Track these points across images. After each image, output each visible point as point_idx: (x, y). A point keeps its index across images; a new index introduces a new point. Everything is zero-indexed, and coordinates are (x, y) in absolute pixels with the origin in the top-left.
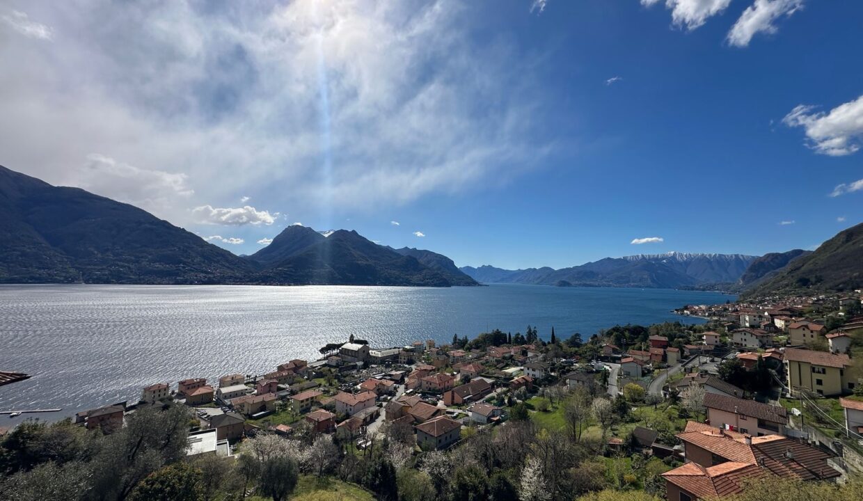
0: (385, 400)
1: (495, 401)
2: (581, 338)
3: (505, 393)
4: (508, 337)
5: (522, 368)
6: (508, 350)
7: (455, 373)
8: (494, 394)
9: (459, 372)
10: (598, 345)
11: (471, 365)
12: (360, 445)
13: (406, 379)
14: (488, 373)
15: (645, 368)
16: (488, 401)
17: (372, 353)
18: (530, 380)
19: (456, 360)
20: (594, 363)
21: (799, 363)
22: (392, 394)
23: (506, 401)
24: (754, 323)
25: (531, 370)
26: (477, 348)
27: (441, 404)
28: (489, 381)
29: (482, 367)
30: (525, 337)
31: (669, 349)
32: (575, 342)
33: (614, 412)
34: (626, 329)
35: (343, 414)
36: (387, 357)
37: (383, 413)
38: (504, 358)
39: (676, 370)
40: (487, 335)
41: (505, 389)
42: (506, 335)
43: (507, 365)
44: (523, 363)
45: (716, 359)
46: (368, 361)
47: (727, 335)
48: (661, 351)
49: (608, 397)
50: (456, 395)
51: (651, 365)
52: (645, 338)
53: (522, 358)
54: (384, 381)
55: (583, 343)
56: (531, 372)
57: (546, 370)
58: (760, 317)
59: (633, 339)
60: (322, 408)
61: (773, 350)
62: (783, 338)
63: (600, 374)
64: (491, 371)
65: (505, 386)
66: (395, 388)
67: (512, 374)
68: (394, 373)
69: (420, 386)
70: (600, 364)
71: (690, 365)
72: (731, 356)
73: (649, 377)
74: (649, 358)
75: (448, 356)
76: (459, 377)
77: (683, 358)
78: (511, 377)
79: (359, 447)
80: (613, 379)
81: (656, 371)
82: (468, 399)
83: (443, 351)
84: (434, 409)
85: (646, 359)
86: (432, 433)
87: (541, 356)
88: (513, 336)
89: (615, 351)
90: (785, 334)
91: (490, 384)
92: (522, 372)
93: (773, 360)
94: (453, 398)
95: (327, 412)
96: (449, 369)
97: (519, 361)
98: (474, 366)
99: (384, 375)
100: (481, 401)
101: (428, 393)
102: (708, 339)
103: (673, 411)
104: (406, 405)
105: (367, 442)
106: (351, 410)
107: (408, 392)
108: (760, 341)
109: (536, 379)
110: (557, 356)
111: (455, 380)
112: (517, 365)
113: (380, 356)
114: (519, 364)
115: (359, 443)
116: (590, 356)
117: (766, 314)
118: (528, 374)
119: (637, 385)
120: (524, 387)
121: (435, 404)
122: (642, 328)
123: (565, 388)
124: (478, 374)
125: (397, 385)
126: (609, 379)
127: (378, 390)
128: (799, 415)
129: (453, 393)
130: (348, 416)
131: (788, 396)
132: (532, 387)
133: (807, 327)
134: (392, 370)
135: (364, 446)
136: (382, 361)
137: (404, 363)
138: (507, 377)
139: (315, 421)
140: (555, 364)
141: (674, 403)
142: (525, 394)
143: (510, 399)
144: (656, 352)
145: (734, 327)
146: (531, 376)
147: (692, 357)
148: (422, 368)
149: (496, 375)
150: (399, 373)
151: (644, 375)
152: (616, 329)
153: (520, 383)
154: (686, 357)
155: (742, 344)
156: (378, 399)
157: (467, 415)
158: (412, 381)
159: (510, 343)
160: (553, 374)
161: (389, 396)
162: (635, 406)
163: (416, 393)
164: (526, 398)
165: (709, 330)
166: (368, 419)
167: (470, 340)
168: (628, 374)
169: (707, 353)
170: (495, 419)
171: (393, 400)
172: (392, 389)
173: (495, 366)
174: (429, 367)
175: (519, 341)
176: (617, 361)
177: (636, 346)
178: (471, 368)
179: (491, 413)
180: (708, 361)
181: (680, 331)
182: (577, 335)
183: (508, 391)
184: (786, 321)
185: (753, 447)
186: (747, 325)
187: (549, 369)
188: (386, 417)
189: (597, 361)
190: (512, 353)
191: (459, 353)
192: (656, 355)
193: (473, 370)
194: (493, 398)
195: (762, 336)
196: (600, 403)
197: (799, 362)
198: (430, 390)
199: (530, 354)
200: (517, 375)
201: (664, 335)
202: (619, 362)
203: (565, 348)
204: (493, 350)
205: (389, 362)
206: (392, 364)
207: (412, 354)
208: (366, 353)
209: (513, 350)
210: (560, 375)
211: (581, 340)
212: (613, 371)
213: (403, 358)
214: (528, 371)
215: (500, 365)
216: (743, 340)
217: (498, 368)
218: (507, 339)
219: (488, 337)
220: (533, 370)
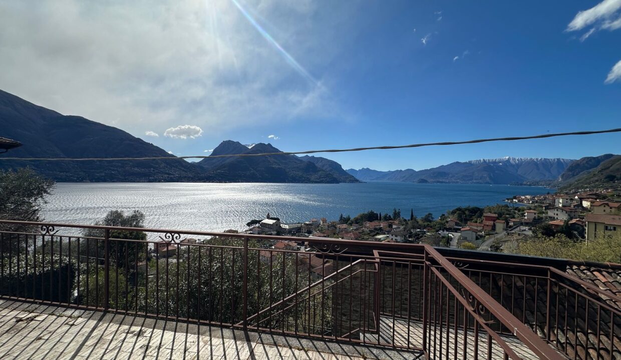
2: (433, 217)
4: (379, 215)
5: (388, 235)
6: (379, 224)
7: (340, 238)
10: (445, 221)
11: (351, 233)
14: (363, 239)
15: (479, 235)
17: (283, 226)
19: (341, 230)
20: (441, 232)
21: (596, 224)
24: (566, 204)
25: (394, 236)
26: (357, 223)
29: (359, 235)
30: (392, 217)
31: (498, 221)
32: (428, 219)
34: (466, 209)
36: (293, 229)
38: (376, 229)
39: (501, 235)
40: (364, 214)
42: (377, 214)
43: (378, 234)
44: (389, 232)
45: (533, 228)
46: (280, 231)
47: (544, 213)
48: (491, 223)
51: (483, 232)
52: (480, 216)
53: (388, 229)
54: (290, 243)
55: (434, 220)
56: (394, 238)
57: (405, 236)
58: (572, 200)
59: (471, 216)
61: (578, 219)
63: (445, 239)
64: (365, 237)
67: (381, 239)
70: (447, 233)
71: (512, 232)
73: (481, 240)
74: (482, 228)
75: (336, 228)
77: (508, 227)
80: (454, 242)
81: (487, 237)
83: (333, 226)
85: (479, 229)
87: (402, 227)
88: (383, 215)
89: (457, 224)
90: (589, 211)
92: (388, 238)
93: (576, 225)
96: (336, 236)
97: (386, 231)
98: (354, 234)
102: (527, 216)
104: (305, 257)
107: (307, 250)
108: (569, 215)
110: (414, 228)
112: (384, 234)
113: (288, 228)
114: (386, 233)
116: (438, 227)
117: (576, 197)
118: (392, 239)
119: (470, 244)
122: (479, 209)
124: (356, 239)
125: (299, 246)
126: (451, 242)
136: (290, 232)
137: (305, 232)
140: (412, 232)
144: (487, 224)
145: (551, 206)
146: (394, 240)
147: (514, 227)
151: (477, 238)
152: (459, 209)
154: (511, 227)
155: (554, 218)
159: (380, 220)
160: (410, 239)
165: (530, 210)
167: (352, 218)
168: (464, 238)
169: (527, 224)
172: (296, 249)
173: (369, 234)
174: (322, 235)
175: (387, 218)
176: (458, 231)
177: (473, 220)
178: (351, 235)
180: (527, 230)
181: (507, 210)
182: (430, 214)
184: (592, 202)
186: (561, 205)
187: (407, 236)
189: (443, 231)
190: (381, 226)
191: (345, 226)
192: (488, 226)
193: (353, 236)
195: (571, 212)
199: (394, 227)
200: (384, 240)
201: (495, 213)
202: (459, 231)
203: (420, 223)
204: (368, 224)
205: (294, 232)
206: (297, 233)
207: (310, 226)
208: (278, 226)
209: (382, 224)
210: (416, 240)
211: (432, 218)
212: (455, 237)
213: (304, 229)
214: (392, 237)
215: (373, 233)
216: (556, 214)
217: (371, 235)
218: (379, 217)
219: (364, 216)
220: (396, 236)
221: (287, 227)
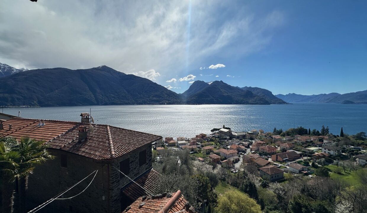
0: (241, 154)
1: (303, 163)
2: (366, 135)
3: (309, 160)
4: (308, 131)
5: (320, 148)
6: (309, 138)
7: (277, 146)
8: (301, 159)
9: (279, 146)
11: (286, 144)
12: (233, 171)
13: (251, 146)
14: (297, 148)
16: (299, 162)
17: (233, 133)
18: (327, 155)
19: (276, 141)
22: (245, 152)
26: (288, 135)
27: (270, 160)
28: (298, 153)
29: (293, 145)
30: (320, 132)
32: (360, 137)
35: (224, 157)
36: (240, 136)
37: (241, 159)
38: (307, 142)
41: (309, 158)
42: (307, 130)
43: (309, 146)
44: (320, 146)
46: (232, 137)
50: (278, 156)
53: (319, 143)
54: (240, 146)
56: (327, 151)
57: (338, 151)
60: (215, 153)
64: (299, 147)
65: (309, 156)
67: (313, 150)
68: (244, 143)
69: (258, 150)
75: (272, 138)
76: (279, 149)
78: (312, 152)
79: (232, 172)
82: (286, 160)
83: (269, 135)
84: (267, 162)
86: (268, 173)
87: (334, 143)
88: (312, 130)
91: (299, 154)
92: (320, 150)
94: (277, 158)
95: (217, 156)
96: (273, 144)
97: (317, 144)
98: (288, 144)
99: (240, 144)
100: (294, 162)
101: (262, 154)
104: (252, 158)
105: (236, 170)
106: (227, 156)
107: (252, 152)
109: (331, 155)
110: (347, 144)
111: (277, 150)
112: (316, 146)
114: (318, 146)
115: (232, 170)
120: (323, 159)
121: (268, 160)
123: (355, 163)
124: (290, 148)
125: (246, 149)
127: (238, 149)
129: (277, 156)
130: (226, 159)
132: (329, 159)
134: (243, 142)
135: (234, 172)
136: (238, 137)
137: (248, 139)
138: (310, 152)
139: (213, 158)
140: (345, 148)
142: (324, 162)
143: (313, 164)
146: (327, 153)
148: (259, 142)
149: (302, 150)
150: (246, 143)
153: (319, 156)
156: (238, 153)
157: (286, 168)
158: (254, 147)
159: (310, 134)
160: (344, 154)
161: (243, 152)
163: (256, 153)
164: (325, 165)
166: (235, 161)
167: (284, 131)
170: (305, 172)
171: (245, 154)
172: (244, 150)
173: (301, 145)
174: (262, 142)
175: (316, 133)
179: (302, 169)
182: (362, 133)
183: (311, 159)
187: (341, 151)
188: (243, 161)
190: (312, 140)
191: (278, 137)
193: (288, 146)
194: (301, 161)
198: (263, 152)
199: (325, 141)
200: (317, 152)
203: (353, 140)
204: (300, 137)
205: (241, 138)
206: (243, 139)
207: (252, 135)
208: (230, 133)
209: (312, 138)
210: (350, 155)
213: (248, 137)
214: (325, 150)
215: (305, 145)
217: (303, 147)
218: (308, 132)
219: (295, 130)
220: (328, 150)
221: (236, 134)
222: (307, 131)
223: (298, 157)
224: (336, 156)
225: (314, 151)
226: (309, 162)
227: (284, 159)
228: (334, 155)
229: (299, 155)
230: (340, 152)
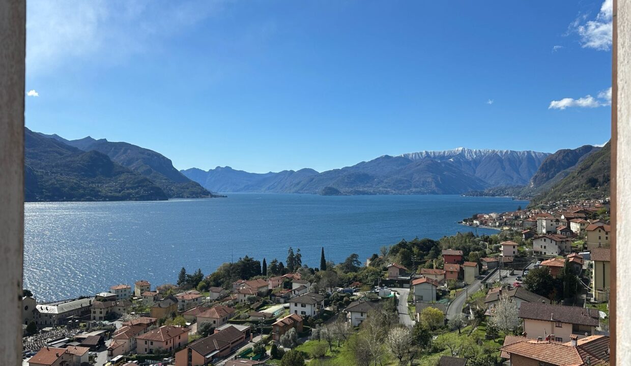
1: (252, 354)
2: (359, 260)
3: (266, 342)
4: (262, 265)
5: (287, 305)
6: (264, 283)
7: (188, 324)
8: (250, 345)
9: (194, 322)
10: (381, 267)
11: (213, 309)
13: (109, 343)
14: (239, 318)
15: (440, 290)
16: (244, 355)
17: (43, 308)
18: (300, 320)
20: (378, 289)
23: (269, 352)
24: (552, 229)
25: (299, 305)
26: (218, 285)
28: (242, 328)
29: (229, 310)
30: (285, 265)
31: (466, 263)
32: (351, 265)
33: (413, 344)
34: (414, 244)
36: (70, 313)
38: (260, 294)
39: (475, 288)
40: (231, 265)
41: (265, 336)
42: (259, 263)
43: (266, 304)
44: (287, 299)
45: (516, 272)
46: (36, 323)
47: (524, 244)
48: (456, 267)
49: (403, 326)
50: (194, 353)
51: (446, 285)
52: (438, 253)
53: (285, 292)
54: (71, 349)
55: (361, 266)
56: (299, 309)
57: (319, 304)
58: (557, 221)
59: (422, 256)
61: (574, 254)
62: (579, 243)
63: (387, 303)
64: (243, 313)
65: (266, 332)
66: (91, 358)
67: (273, 314)
68: (85, 335)
69: (134, 349)
70: (386, 290)
71: (490, 281)
72: (531, 266)
73: (445, 300)
74: (443, 277)
75: (176, 300)
76: (195, 329)
77: (482, 274)
78: (272, 319)
80: (404, 306)
81: (453, 292)
82: (213, 357)
83: (167, 295)
85: (440, 278)
87: (310, 287)
89: (402, 272)
90: (581, 238)
91: (243, 332)
92: (287, 311)
93: (575, 266)
94: (190, 358)
96: (178, 318)
97: (281, 297)
98: (218, 310)
99: (69, 341)
100: (233, 356)
101: (148, 358)
102: (506, 250)
103: (481, 333)
107: (115, 359)
108: (559, 247)
109: (307, 318)
110: (332, 285)
111: (189, 334)
112: (278, 303)
113: (57, 312)
114: (282, 300)
116: (372, 281)
117: (563, 217)
118: (296, 311)
119: (436, 309)
120: (292, 329)
122: (432, 242)
123: (346, 324)
124: (223, 320)
125: (93, 353)
126: (398, 308)
128: (606, 317)
129: (190, 351)
131: (592, 300)
132: (304, 329)
133: (602, 228)
134: (81, 332)
136: (62, 320)
137: (101, 318)
138: (267, 319)
140: (329, 295)
141: (480, 324)
142: (294, 339)
143: (274, 349)
144: (451, 269)
145: (532, 235)
146: (299, 313)
147: (491, 271)
148: (135, 323)
149: (251, 319)
150: (94, 334)
151: (439, 297)
152: (403, 245)
153: (286, 324)
154: (485, 272)
155: (541, 253)
158: (121, 342)
159: (265, 274)
160: (328, 309)
162: (436, 335)
163: (128, 359)
164: (297, 345)
165: (506, 239)
167: (207, 275)
168: (420, 299)
169: (506, 265)
172: (87, 361)
173: (249, 306)
174: (146, 320)
175: (278, 270)
176: (405, 285)
177: (427, 264)
178: (213, 313)
180: (508, 275)
181: (474, 242)
182: (354, 256)
183: (269, 339)
184: (582, 224)
185: (579, 348)
186: (544, 231)
187: (323, 303)
189: (382, 286)
190: (270, 287)
191: (191, 294)
192: (452, 272)
193: (217, 315)
194: (249, 351)
195: (562, 241)
196: (397, 334)
197: (603, 262)
198: (151, 352)
199: (295, 286)
200: (281, 315)
201: (457, 249)
202: (408, 285)
203: (340, 273)
204: (244, 286)
205: (73, 320)
206: (80, 322)
207: (113, 303)
208: (30, 310)
209: (270, 282)
210: (338, 308)
211: (359, 263)
212: (402, 297)
213: (98, 311)
214: (296, 308)
215: (257, 304)
216: (543, 247)
217: (252, 309)
218: (262, 270)
219: (233, 268)
220: (302, 306)
221: (54, 310)
222: (261, 267)
223: (242, 340)
224: (316, 318)
225: (276, 314)
226: (267, 348)
227: (208, 357)
228: (313, 316)
229: (244, 335)
230: (322, 307)
